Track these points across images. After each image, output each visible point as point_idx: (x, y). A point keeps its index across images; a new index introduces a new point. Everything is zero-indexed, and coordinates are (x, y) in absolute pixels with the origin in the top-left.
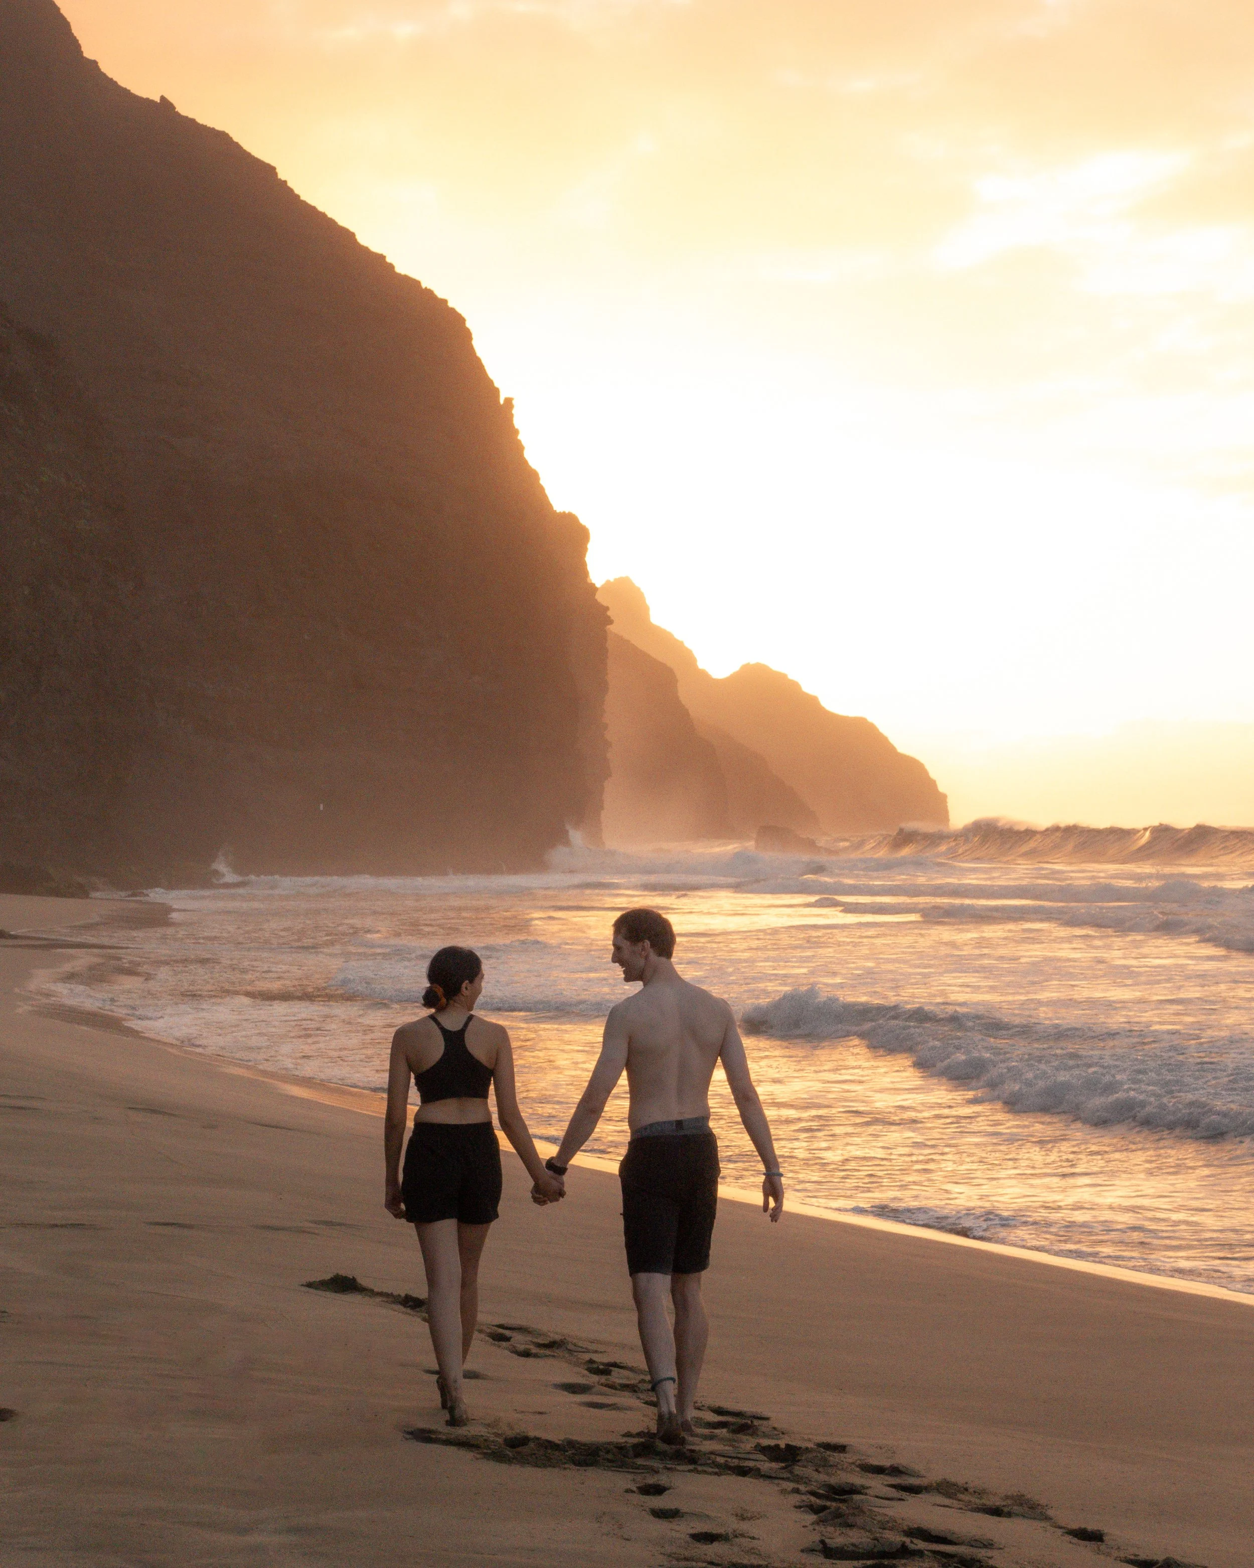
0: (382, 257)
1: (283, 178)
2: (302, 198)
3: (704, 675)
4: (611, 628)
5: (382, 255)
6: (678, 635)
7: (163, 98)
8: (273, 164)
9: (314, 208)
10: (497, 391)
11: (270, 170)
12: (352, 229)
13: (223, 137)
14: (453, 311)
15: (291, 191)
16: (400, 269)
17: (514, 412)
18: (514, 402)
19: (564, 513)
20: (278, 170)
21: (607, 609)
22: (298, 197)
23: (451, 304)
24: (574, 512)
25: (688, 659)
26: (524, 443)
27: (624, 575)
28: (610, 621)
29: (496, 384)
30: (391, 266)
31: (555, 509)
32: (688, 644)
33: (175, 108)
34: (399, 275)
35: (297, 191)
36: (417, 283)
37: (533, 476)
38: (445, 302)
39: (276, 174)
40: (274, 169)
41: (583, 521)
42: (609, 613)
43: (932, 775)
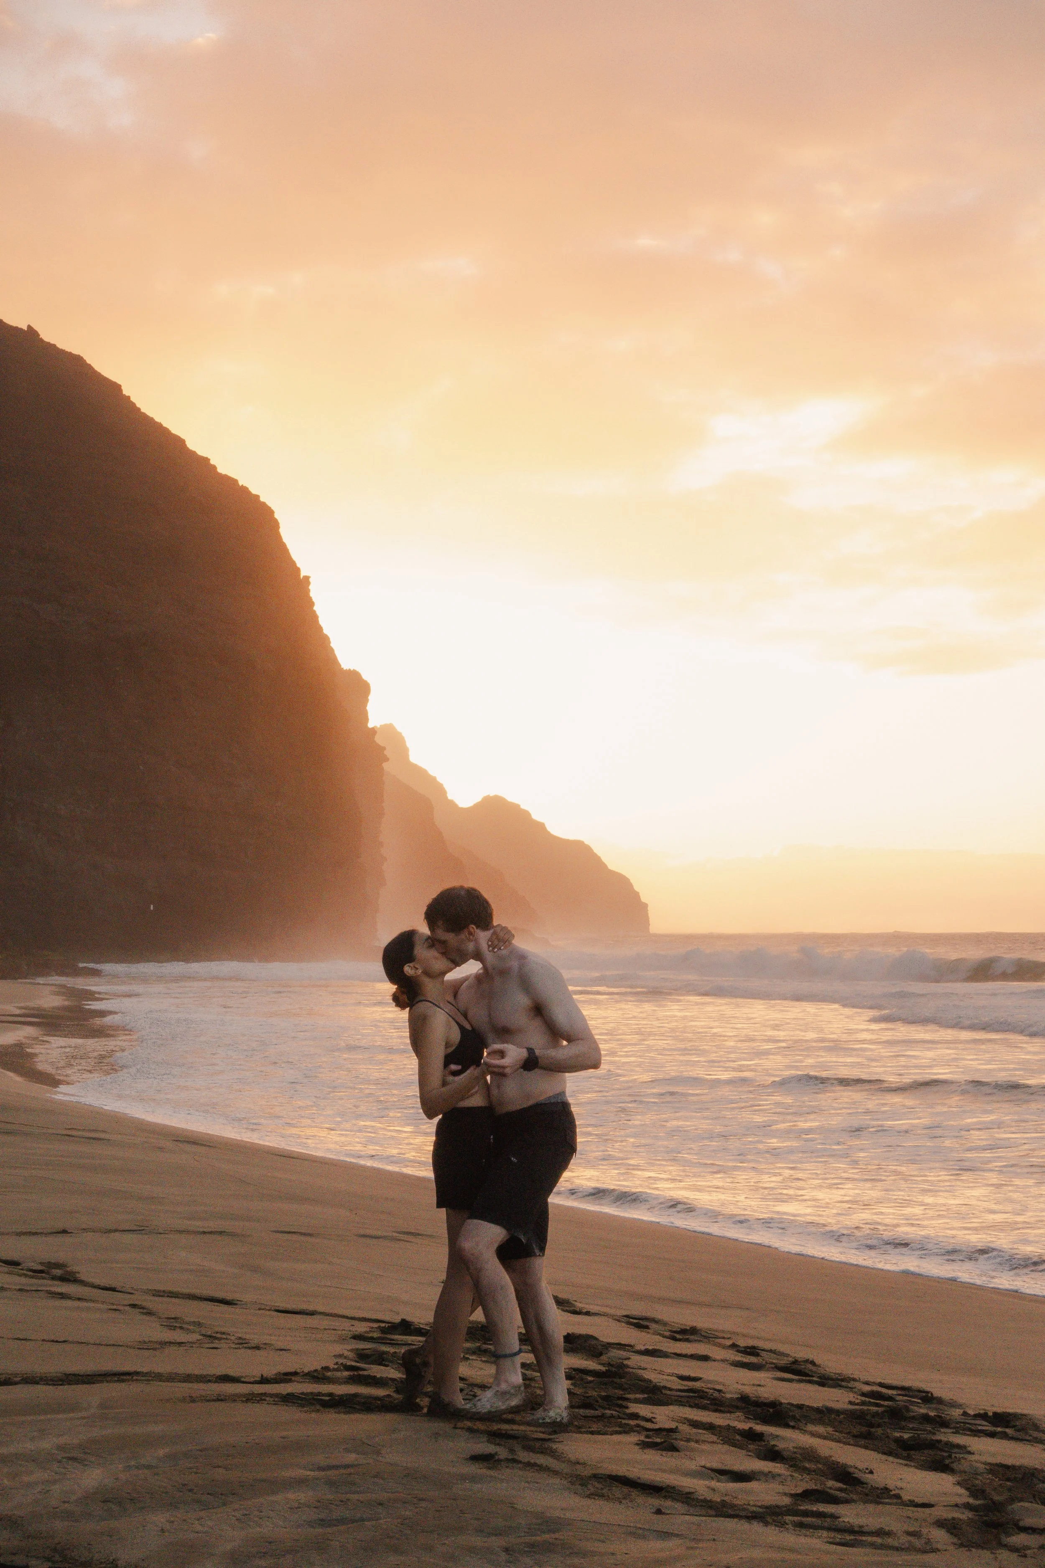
0: (207, 460)
1: (127, 395)
2: (143, 410)
3: (452, 804)
4: (385, 766)
5: (207, 458)
6: (432, 772)
7: (29, 327)
8: (119, 382)
9: (152, 419)
10: (298, 570)
11: (117, 387)
12: (183, 437)
13: (77, 361)
14: (264, 504)
15: (134, 404)
16: (221, 470)
17: (310, 587)
18: (311, 580)
19: (350, 670)
20: (123, 388)
21: (384, 748)
22: (139, 409)
23: (262, 499)
24: (358, 669)
25: (440, 790)
26: (318, 613)
27: (388, 723)
28: (387, 760)
29: (298, 565)
30: (214, 467)
31: (342, 667)
32: (440, 779)
33: (39, 335)
34: (221, 474)
35: (138, 405)
36: (235, 481)
37: (325, 639)
38: (257, 497)
39: (121, 391)
40: (120, 386)
41: (365, 676)
42: (386, 752)
43: (636, 888)
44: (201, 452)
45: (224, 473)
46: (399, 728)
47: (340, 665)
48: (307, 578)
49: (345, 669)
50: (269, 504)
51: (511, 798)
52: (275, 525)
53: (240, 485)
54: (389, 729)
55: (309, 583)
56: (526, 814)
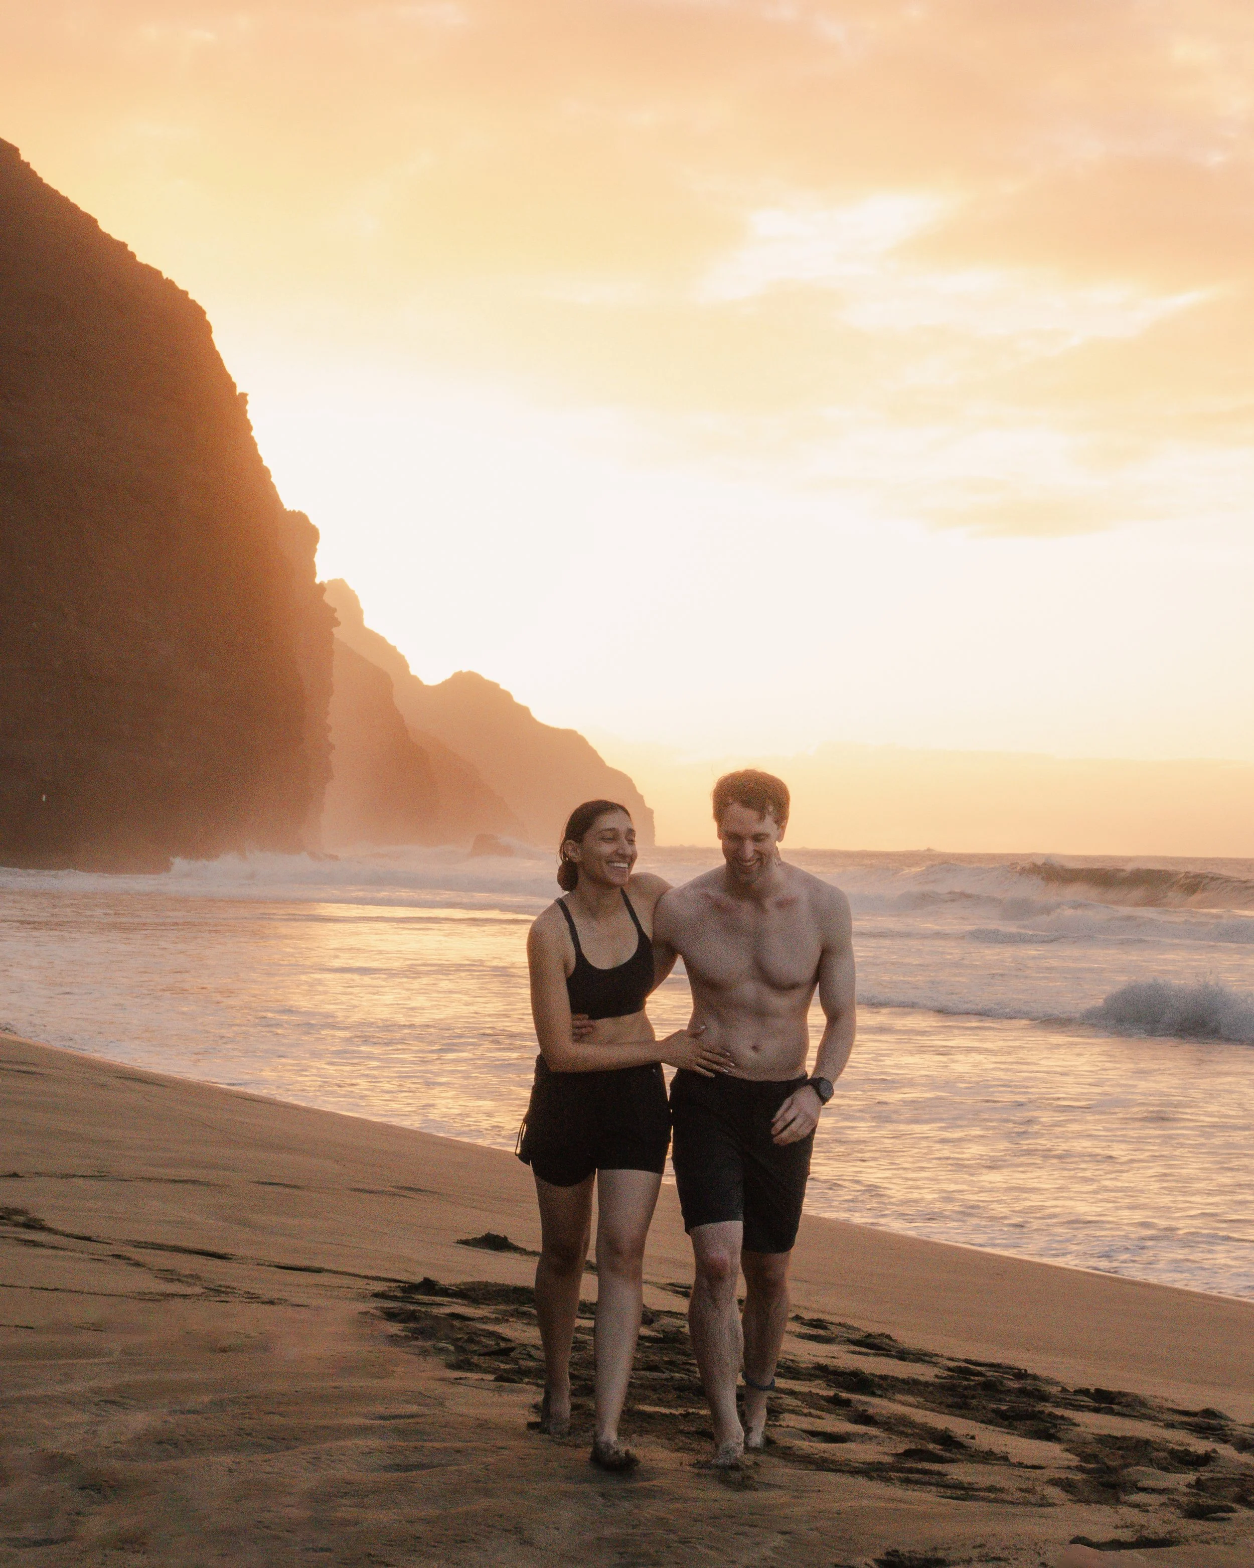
0: (123, 245)
1: (26, 160)
2: (45, 181)
3: (415, 680)
4: (335, 630)
5: (124, 243)
6: (391, 640)
8: (16, 144)
9: (57, 192)
10: (233, 386)
11: (14, 151)
12: (94, 215)
14: (193, 302)
15: (35, 173)
16: (141, 258)
17: (248, 407)
18: (248, 398)
19: (294, 511)
20: (21, 152)
21: (335, 610)
22: (40, 179)
23: (191, 296)
24: (304, 511)
25: (401, 663)
26: (257, 439)
27: (338, 578)
28: (337, 623)
29: (234, 380)
30: (133, 255)
31: (285, 508)
32: (401, 650)
34: (140, 263)
35: (40, 174)
36: (158, 273)
37: (263, 474)
38: (185, 293)
39: (19, 155)
40: (18, 150)
41: (313, 520)
42: (336, 615)
43: (640, 790)
44: (117, 235)
45: (144, 262)
46: (351, 585)
47: (282, 506)
48: (244, 396)
49: (288, 510)
50: (200, 302)
51: (488, 675)
52: (207, 328)
53: (165, 278)
54: (339, 586)
55: (246, 402)
56: (507, 696)
